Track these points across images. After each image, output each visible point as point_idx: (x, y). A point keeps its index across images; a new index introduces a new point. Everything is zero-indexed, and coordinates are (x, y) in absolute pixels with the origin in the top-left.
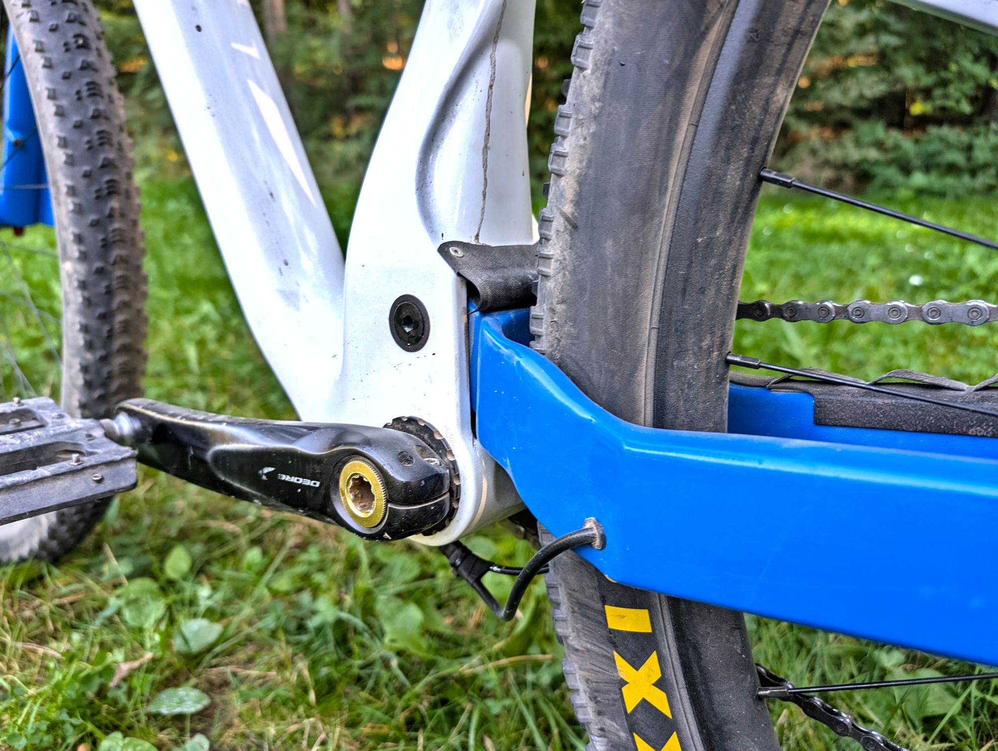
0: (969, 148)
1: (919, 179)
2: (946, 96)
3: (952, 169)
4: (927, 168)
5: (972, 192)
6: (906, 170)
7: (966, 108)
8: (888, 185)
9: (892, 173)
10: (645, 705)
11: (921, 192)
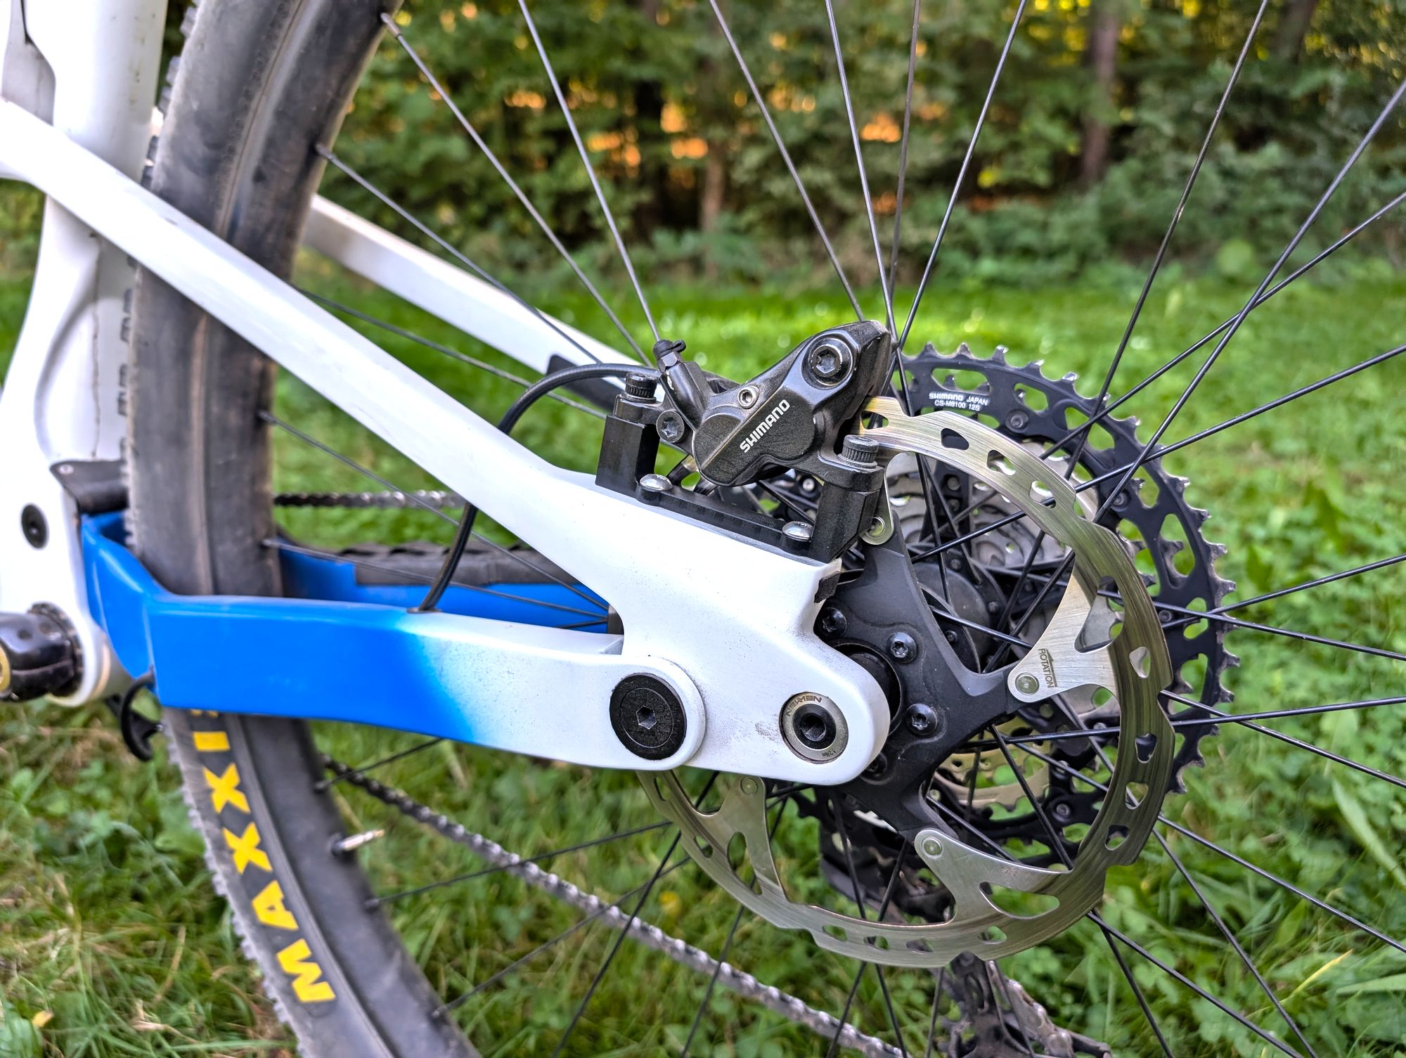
0: (1044, 227)
1: (988, 266)
2: (1019, 165)
3: (1027, 253)
4: (1000, 250)
5: (1049, 281)
6: (973, 251)
7: (1042, 178)
8: (955, 274)
9: (956, 258)
10: (228, 806)
11: (993, 282)
